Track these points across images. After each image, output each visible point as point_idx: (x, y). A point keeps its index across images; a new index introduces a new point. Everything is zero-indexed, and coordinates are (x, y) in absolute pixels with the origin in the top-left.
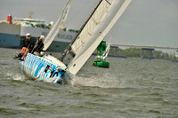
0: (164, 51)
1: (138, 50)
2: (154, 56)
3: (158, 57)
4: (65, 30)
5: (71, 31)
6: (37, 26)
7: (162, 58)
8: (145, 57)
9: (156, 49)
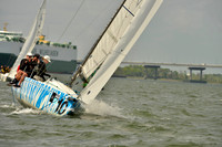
0: (173, 69)
1: (140, 67)
2: (160, 75)
3: (165, 76)
4: (48, 44)
5: (55, 45)
6: (14, 39)
7: (171, 77)
8: (149, 77)
9: (162, 67)
